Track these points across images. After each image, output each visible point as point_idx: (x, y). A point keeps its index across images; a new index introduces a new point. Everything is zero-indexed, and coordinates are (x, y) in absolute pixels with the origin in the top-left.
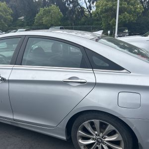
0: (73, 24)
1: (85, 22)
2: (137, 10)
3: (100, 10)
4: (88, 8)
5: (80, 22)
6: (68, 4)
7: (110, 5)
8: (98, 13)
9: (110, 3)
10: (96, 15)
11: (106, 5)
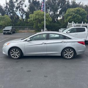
1: (20, 24)
2: (49, 20)
4: (21, 16)
5: (17, 24)
6: (9, 14)
7: (37, 17)
8: (31, 20)
9: (37, 16)
10: (30, 21)
11: (35, 17)
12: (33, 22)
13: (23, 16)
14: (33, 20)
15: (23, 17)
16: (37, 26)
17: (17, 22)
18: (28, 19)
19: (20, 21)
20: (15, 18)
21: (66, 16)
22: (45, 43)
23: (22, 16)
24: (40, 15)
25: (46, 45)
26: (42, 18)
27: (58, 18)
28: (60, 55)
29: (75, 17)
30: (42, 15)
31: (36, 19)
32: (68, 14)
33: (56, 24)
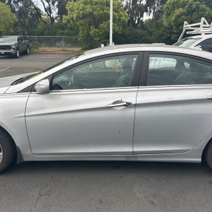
0: (26, 32)
1: (45, 30)
2: (122, 18)
3: (75, 15)
4: (46, 11)
5: (36, 30)
6: (14, 2)
7: (89, 9)
8: (72, 19)
9: (88, 6)
10: (69, 21)
11: (84, 9)
12: (78, 23)
13: (53, 10)
14: (78, 17)
15: (51, 13)
16: (89, 35)
17: (36, 27)
18: (64, 17)
19: (45, 23)
20: (31, 14)
21: (167, 8)
22: (128, 105)
23: (49, 10)
24: (96, 3)
25: (131, 111)
26: (101, 12)
27: (142, 16)
28: (200, 160)
29: (194, 11)
30: (101, 3)
31: (85, 16)
32: (174, 3)
33: (140, 31)
